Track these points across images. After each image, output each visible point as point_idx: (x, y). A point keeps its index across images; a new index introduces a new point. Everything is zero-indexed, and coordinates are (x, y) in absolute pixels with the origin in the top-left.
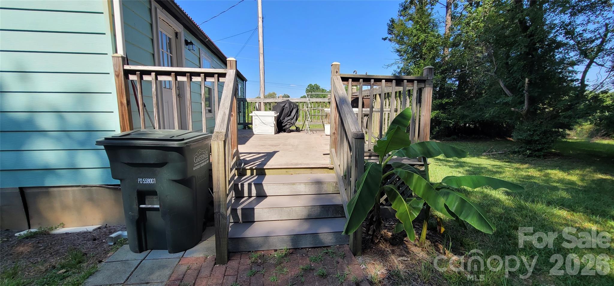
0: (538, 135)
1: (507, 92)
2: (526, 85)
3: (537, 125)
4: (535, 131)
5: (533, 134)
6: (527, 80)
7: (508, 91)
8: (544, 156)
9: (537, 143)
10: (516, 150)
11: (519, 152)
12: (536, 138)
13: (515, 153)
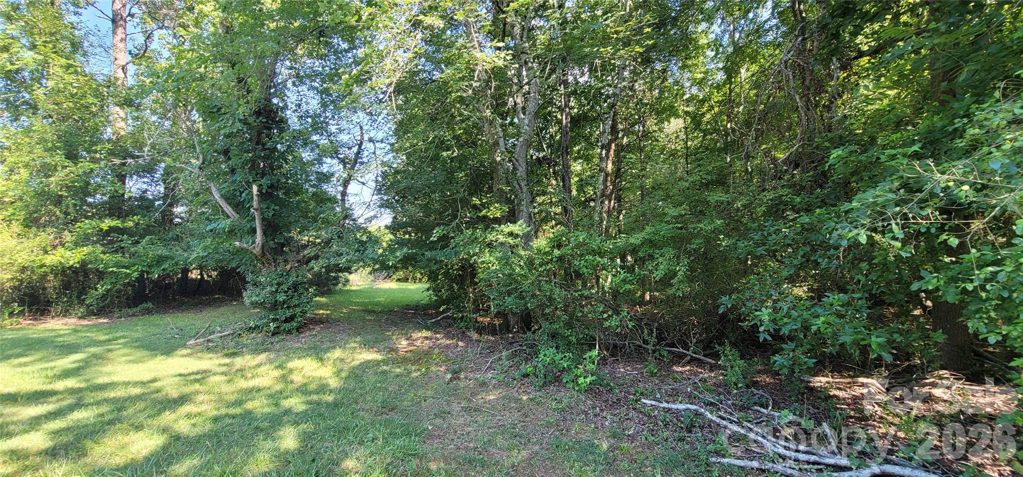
0: (285, 292)
1: (228, 210)
2: (255, 198)
3: (282, 274)
4: (279, 284)
5: (277, 290)
6: (255, 188)
7: (230, 209)
8: (298, 329)
9: (285, 306)
10: (252, 324)
11: (257, 327)
12: (281, 297)
13: (251, 330)
